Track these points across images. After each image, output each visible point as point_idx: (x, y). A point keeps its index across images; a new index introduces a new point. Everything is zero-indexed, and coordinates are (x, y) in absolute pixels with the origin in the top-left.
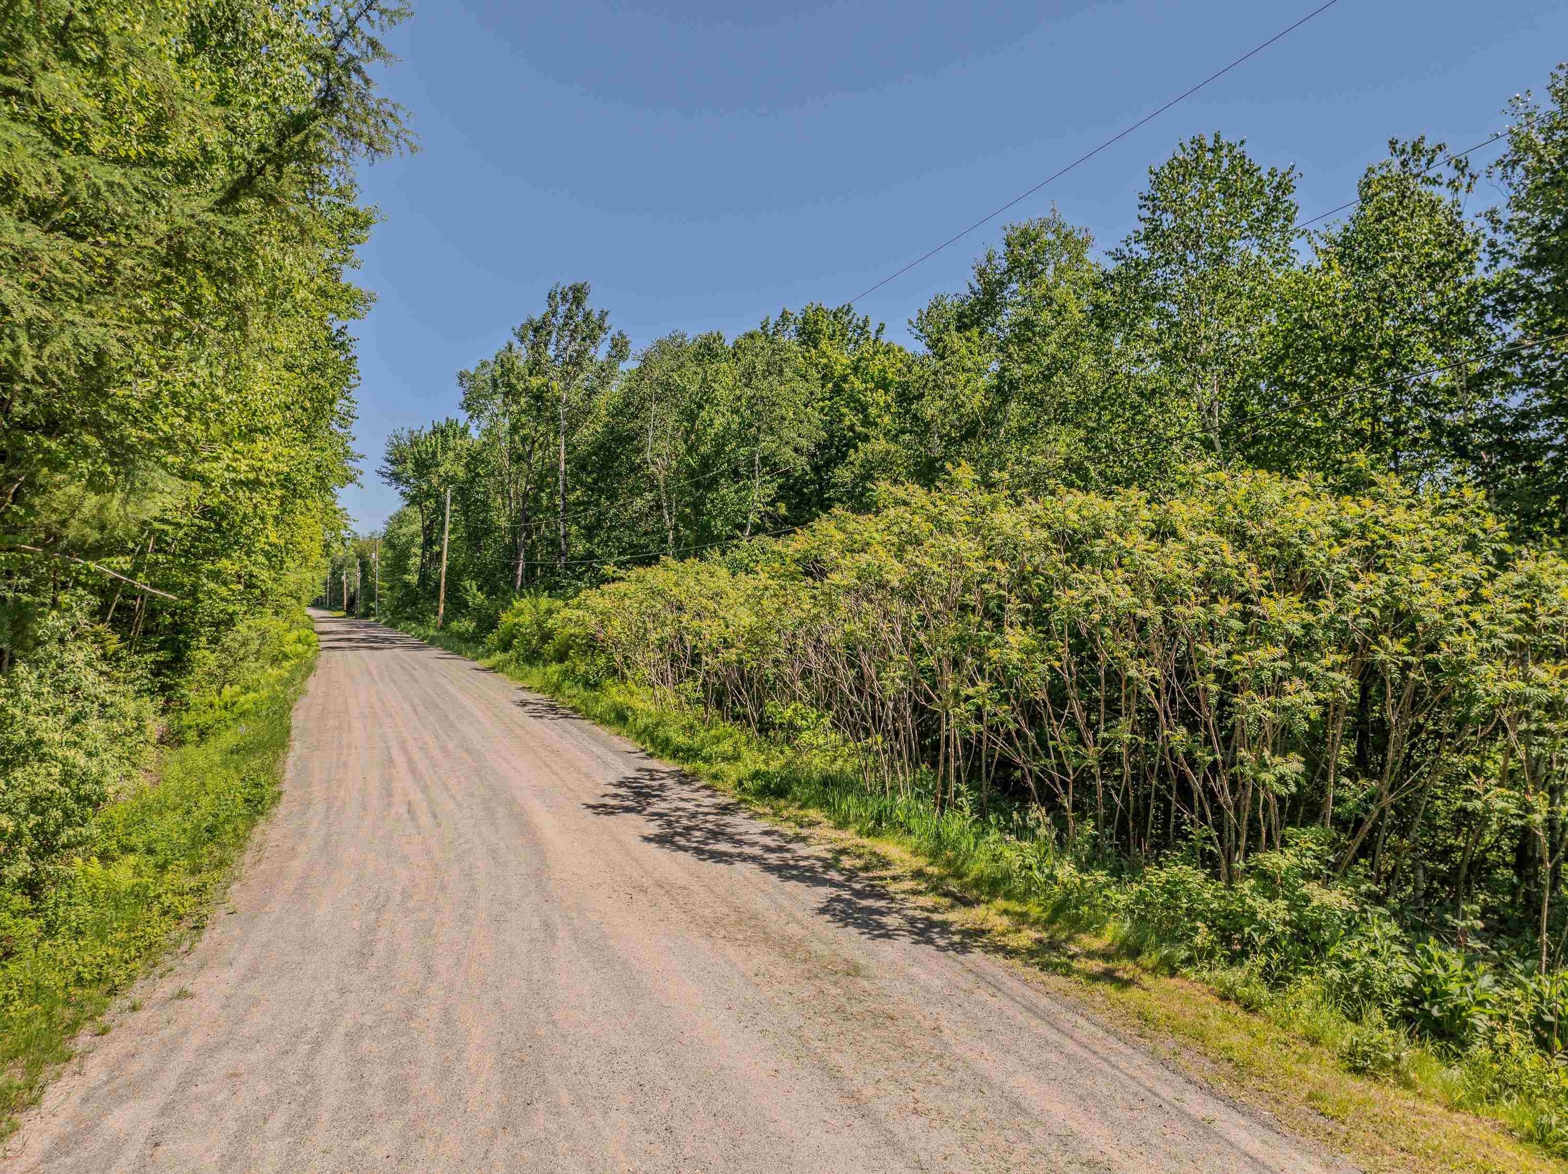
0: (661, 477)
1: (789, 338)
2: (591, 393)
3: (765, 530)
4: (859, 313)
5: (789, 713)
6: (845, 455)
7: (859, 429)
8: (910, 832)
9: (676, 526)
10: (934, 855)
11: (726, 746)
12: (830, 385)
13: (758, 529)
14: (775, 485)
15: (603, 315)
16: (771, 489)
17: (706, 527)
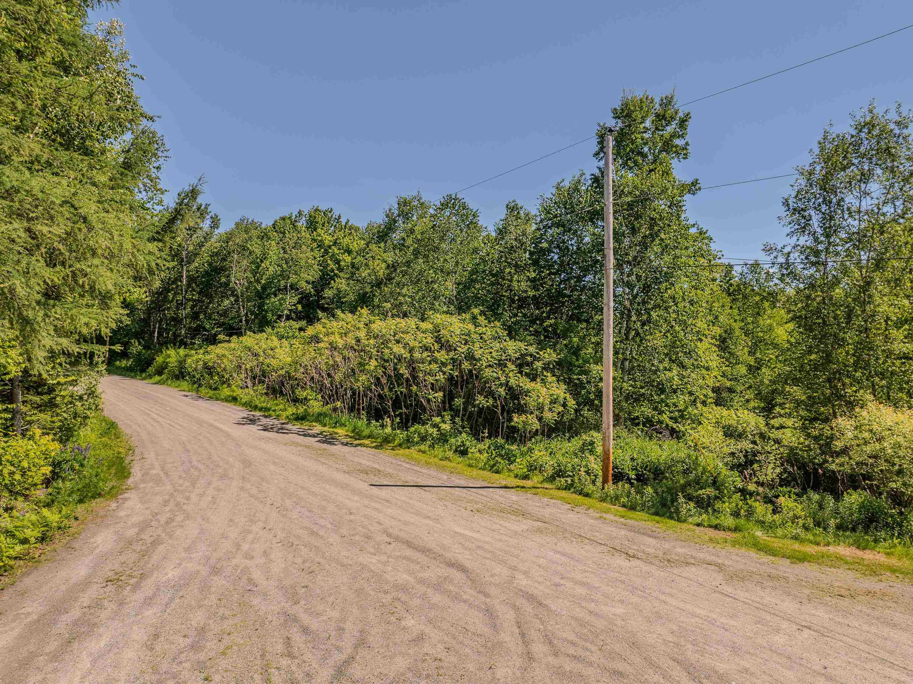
0: (239, 290)
1: (302, 223)
2: (201, 245)
3: (292, 319)
4: (336, 213)
5: (305, 394)
6: (329, 284)
7: (336, 272)
8: (346, 426)
9: (247, 313)
10: (353, 431)
11: (281, 407)
12: (323, 250)
13: (288, 318)
14: (297, 298)
15: (207, 205)
16: (295, 300)
17: (265, 317)
